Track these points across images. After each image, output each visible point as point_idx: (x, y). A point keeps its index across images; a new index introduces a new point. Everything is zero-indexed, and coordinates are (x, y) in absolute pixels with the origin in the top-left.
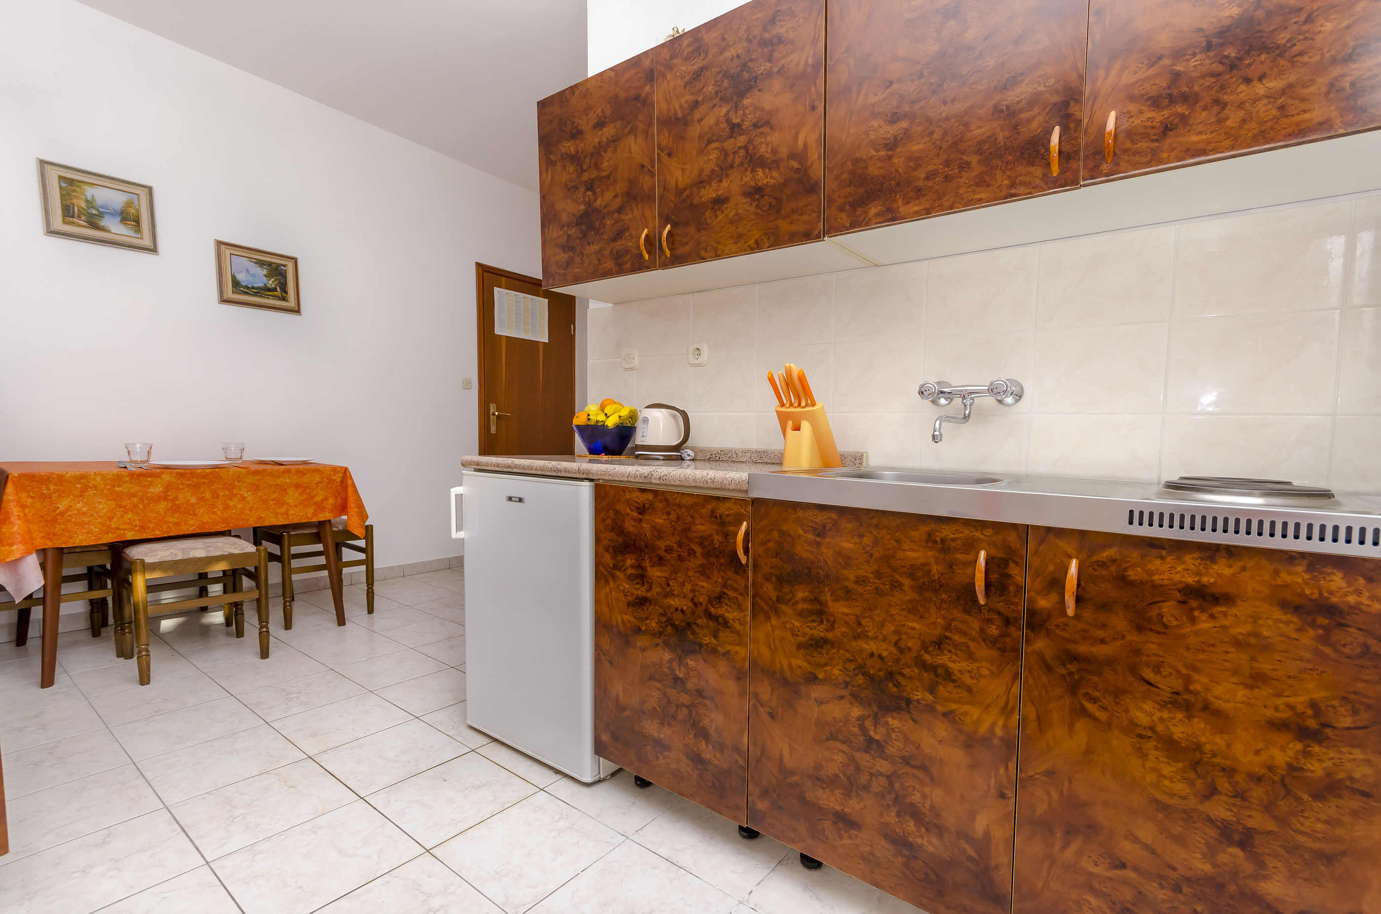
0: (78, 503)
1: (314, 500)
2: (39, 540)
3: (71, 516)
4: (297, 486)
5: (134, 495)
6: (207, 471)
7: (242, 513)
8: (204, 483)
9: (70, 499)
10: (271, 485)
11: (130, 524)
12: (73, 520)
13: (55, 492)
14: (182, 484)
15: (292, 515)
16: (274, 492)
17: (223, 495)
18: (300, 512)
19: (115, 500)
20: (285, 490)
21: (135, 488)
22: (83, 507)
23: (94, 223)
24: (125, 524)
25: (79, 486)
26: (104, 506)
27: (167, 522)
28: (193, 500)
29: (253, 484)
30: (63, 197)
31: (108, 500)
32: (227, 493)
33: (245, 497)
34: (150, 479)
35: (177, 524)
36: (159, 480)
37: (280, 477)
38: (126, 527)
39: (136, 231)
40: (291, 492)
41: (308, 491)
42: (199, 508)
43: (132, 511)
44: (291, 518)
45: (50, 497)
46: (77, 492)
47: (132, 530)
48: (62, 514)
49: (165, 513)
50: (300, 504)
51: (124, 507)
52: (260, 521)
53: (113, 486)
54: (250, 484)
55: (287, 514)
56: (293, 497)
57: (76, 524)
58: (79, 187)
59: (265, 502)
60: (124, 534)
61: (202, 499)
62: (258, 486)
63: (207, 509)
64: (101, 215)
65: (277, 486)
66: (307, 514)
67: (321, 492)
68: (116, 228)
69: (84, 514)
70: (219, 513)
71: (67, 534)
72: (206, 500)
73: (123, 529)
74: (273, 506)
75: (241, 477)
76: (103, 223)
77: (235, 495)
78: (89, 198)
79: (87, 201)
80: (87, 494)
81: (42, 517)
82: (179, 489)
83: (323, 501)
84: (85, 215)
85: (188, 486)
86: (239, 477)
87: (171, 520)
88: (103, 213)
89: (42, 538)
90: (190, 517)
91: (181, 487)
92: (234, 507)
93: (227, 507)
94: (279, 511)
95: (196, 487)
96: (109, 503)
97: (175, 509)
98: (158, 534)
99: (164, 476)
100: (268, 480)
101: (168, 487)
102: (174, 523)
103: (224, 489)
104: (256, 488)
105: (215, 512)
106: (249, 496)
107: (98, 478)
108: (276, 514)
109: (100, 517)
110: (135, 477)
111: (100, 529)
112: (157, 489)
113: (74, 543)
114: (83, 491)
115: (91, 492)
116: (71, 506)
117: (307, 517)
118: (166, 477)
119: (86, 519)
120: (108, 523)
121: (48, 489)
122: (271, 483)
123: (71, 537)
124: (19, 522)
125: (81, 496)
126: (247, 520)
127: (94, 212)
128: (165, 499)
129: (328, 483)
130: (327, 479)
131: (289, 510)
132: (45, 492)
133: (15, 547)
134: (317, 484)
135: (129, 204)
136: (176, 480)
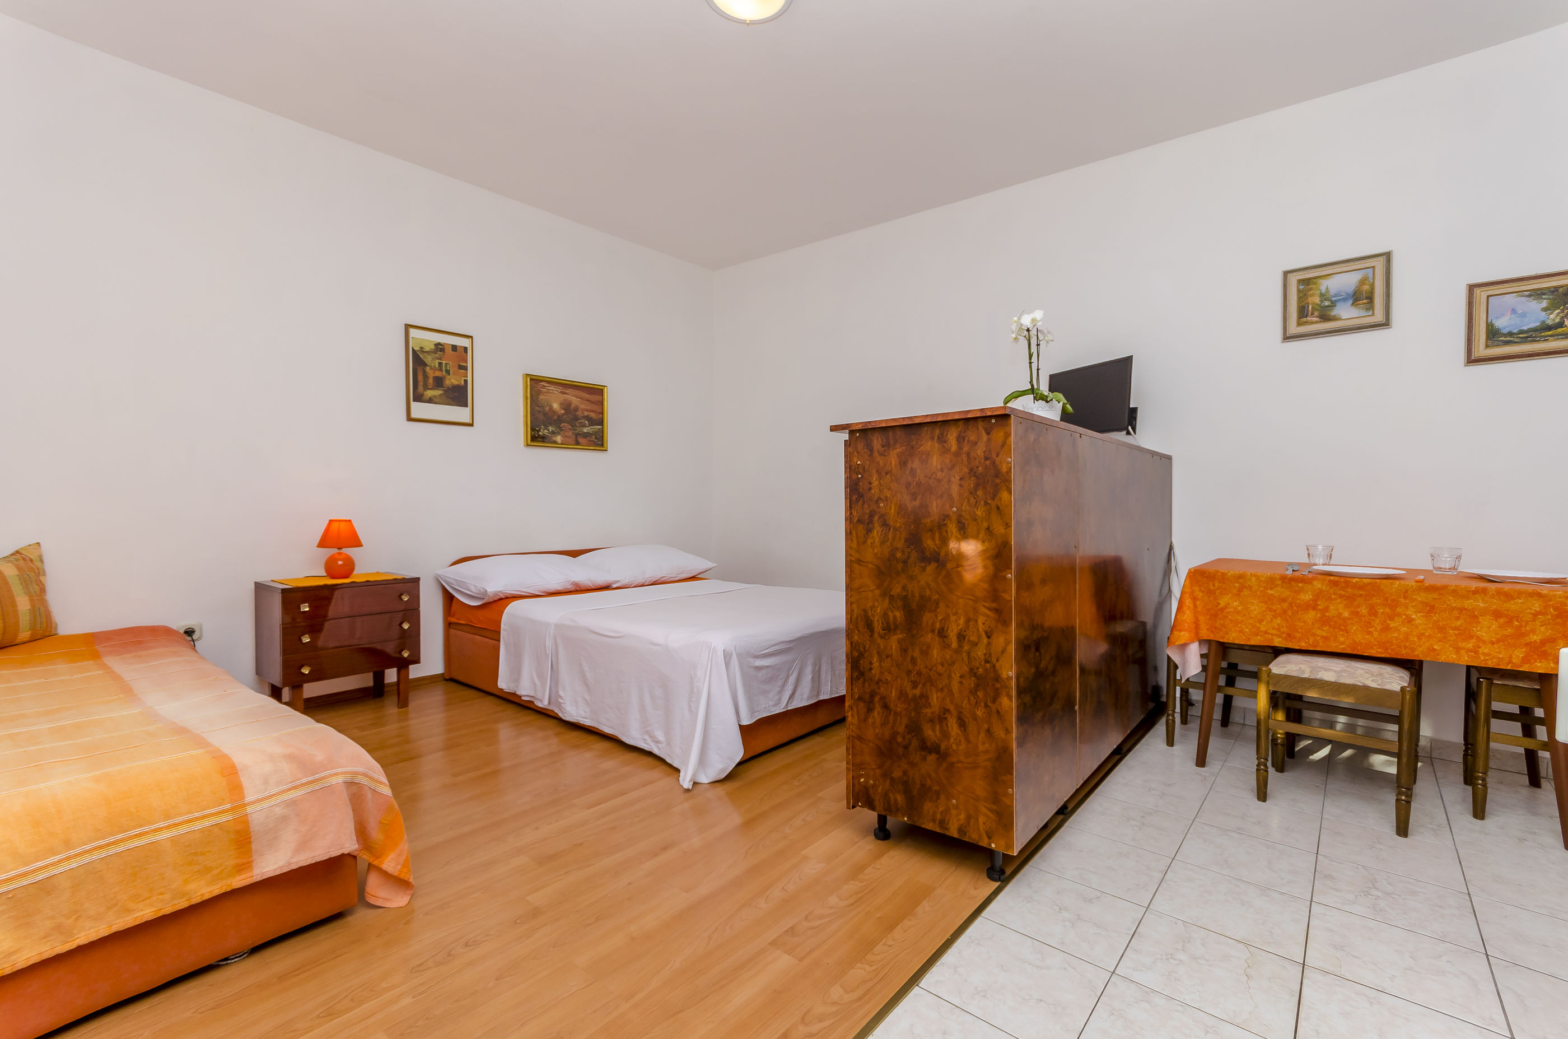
0: (1236, 601)
1: (1527, 639)
2: (1205, 631)
3: (1228, 613)
4: (1497, 614)
5: (1284, 600)
6: (1366, 581)
7: (1407, 639)
8: (1361, 595)
9: (1229, 597)
10: (1453, 609)
11: (1278, 630)
12: (1230, 617)
13: (1218, 589)
14: (1335, 594)
15: (1484, 654)
16: (1458, 618)
17: (1383, 613)
18: (1500, 653)
19: (1266, 603)
20: (1476, 617)
21: (1286, 593)
22: (1239, 606)
23: (1325, 316)
24: (1273, 629)
25: (1237, 585)
26: (1256, 608)
27: (1313, 635)
28: (1346, 614)
29: (1425, 604)
30: (1300, 298)
31: (1259, 602)
32: (1388, 610)
33: (1413, 620)
34: (1300, 585)
35: (1326, 639)
36: (1310, 586)
37: (1468, 598)
38: (1274, 632)
39: (1367, 309)
40: (1486, 621)
41: (1516, 623)
42: (1352, 624)
43: (1281, 617)
44: (1482, 658)
45: (1215, 593)
46: (1235, 591)
47: (1280, 636)
48: (1222, 610)
49: (1313, 624)
50: (1499, 641)
51: (1275, 611)
52: (1432, 654)
53: (1266, 588)
54: (1422, 603)
55: (1476, 652)
56: (1487, 629)
57: (1231, 621)
58: (1315, 284)
59: (1441, 629)
60: (1272, 639)
61: (1357, 614)
62: (1433, 607)
63: (1361, 627)
64: (1333, 304)
65: (1462, 610)
66: (1511, 657)
67: (1543, 629)
68: (1347, 313)
69: (1239, 613)
70: (1376, 634)
71: (1224, 629)
72: (1361, 616)
73: (1272, 634)
74: (1454, 637)
75: (1409, 593)
76: (1333, 313)
77: (1399, 615)
78: (1323, 290)
79: (1322, 295)
80: (1243, 593)
81: (1208, 610)
82: (1330, 599)
83: (1543, 642)
84: (1317, 310)
85: (1341, 596)
86: (1406, 592)
87: (1319, 632)
88: (1336, 301)
89: (1208, 629)
90: (1341, 633)
91: (1333, 597)
92: (1397, 630)
93: (1386, 629)
94: (1461, 645)
95: (1350, 599)
96: (1261, 605)
97: (1325, 621)
98: (1303, 645)
99: (1315, 583)
100: (1450, 600)
101: (1318, 595)
102: (1323, 637)
103: (1383, 605)
104: (1430, 609)
105: (1370, 632)
106: (1419, 619)
107: (1254, 579)
108: (1458, 649)
109: (1251, 617)
110: (1286, 581)
111: (1250, 630)
112: (1307, 597)
113: (1228, 639)
114: (1240, 590)
115: (1246, 592)
116: (1229, 604)
117: (1510, 662)
118: (1318, 585)
119: (1240, 618)
120: (1258, 625)
121: (1214, 585)
122: (1454, 605)
123: (1227, 633)
124: (1188, 612)
125: (1239, 595)
126: (1413, 650)
127: (1327, 303)
128: (1314, 608)
129: (1557, 616)
130: (1555, 609)
131: (1480, 647)
132: (1211, 587)
133: (1182, 633)
134: (1536, 615)
135: (1362, 282)
136: (1328, 588)
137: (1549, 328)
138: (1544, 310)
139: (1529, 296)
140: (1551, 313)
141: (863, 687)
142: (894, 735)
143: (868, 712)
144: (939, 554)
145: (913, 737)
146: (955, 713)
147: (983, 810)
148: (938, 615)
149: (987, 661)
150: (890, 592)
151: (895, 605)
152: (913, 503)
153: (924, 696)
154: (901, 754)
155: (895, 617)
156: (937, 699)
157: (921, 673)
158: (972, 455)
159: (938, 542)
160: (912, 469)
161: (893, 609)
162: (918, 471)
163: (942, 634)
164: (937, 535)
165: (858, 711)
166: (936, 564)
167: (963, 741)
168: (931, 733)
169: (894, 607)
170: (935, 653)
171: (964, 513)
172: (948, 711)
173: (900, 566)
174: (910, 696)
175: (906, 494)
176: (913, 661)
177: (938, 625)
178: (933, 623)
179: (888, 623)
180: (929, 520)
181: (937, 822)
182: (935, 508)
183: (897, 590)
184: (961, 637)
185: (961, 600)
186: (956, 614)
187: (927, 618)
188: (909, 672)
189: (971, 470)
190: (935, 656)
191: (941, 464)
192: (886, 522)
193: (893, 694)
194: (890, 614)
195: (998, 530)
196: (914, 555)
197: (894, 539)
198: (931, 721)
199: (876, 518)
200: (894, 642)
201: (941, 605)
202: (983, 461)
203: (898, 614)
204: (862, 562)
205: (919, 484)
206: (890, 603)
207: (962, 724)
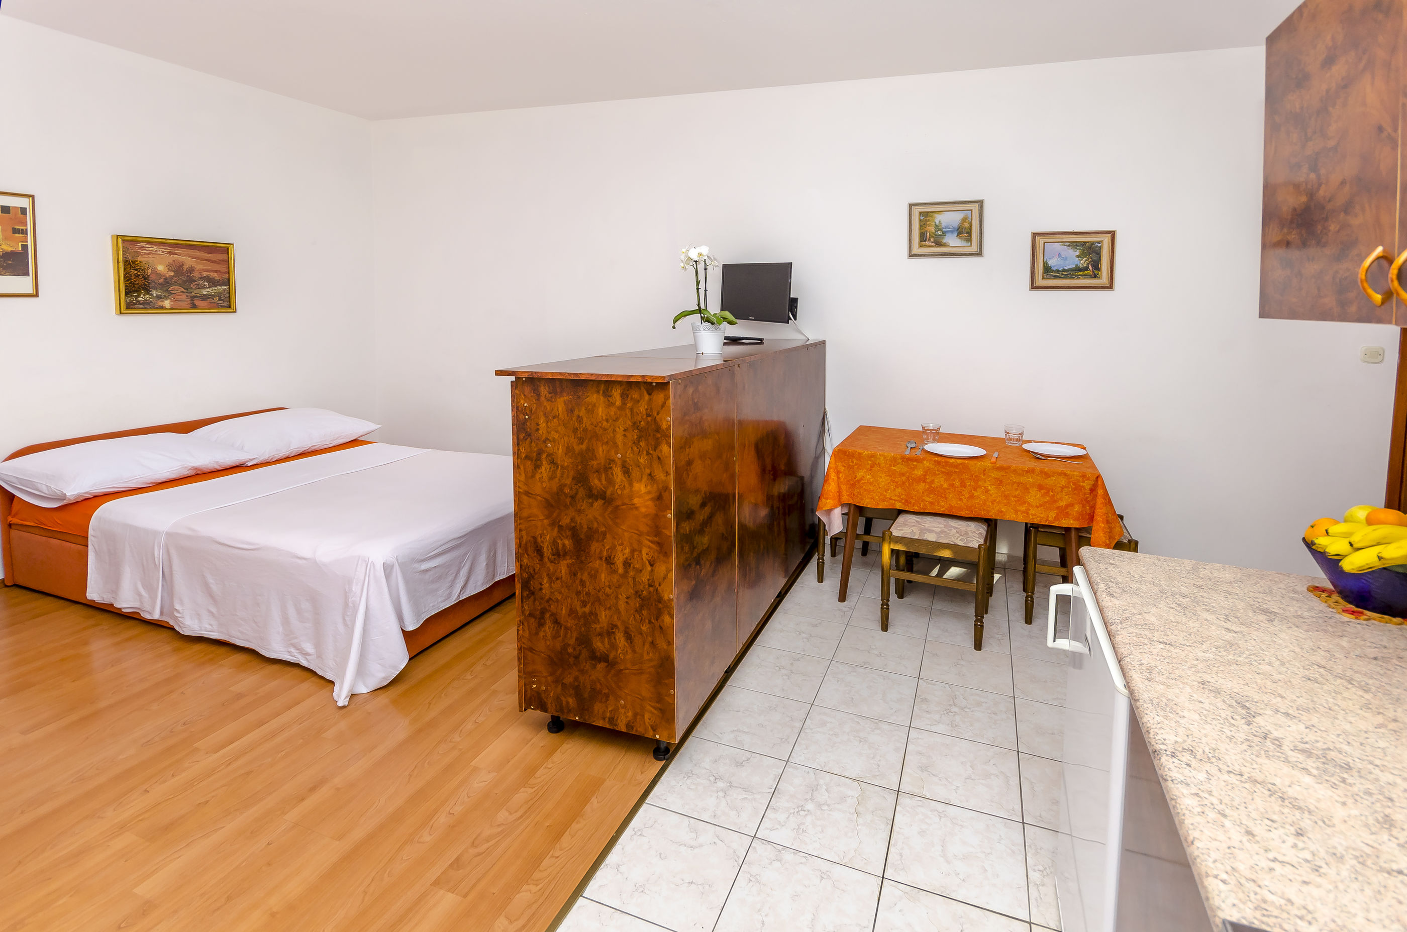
0: (869, 475)
1: (1058, 505)
2: (846, 497)
3: (863, 484)
4: (1040, 487)
5: (903, 475)
6: (959, 461)
7: (985, 504)
8: (955, 472)
9: (863, 471)
10: (1014, 483)
11: (899, 496)
12: (864, 487)
13: (856, 465)
14: (938, 471)
15: (1032, 515)
16: (1016, 490)
17: (969, 485)
18: (1042, 513)
19: (890, 476)
20: (1027, 489)
21: (905, 469)
22: (871, 478)
23: (938, 242)
24: (896, 496)
25: (870, 462)
26: (884, 480)
27: (924, 500)
28: (946, 486)
29: (997, 479)
30: (920, 226)
31: (886, 475)
32: (973, 483)
33: (989, 490)
34: (915, 463)
35: (931, 503)
36: (921, 465)
37: (1023, 476)
38: (896, 498)
39: (967, 241)
40: (1033, 491)
41: (1051, 493)
42: (950, 493)
43: (901, 487)
44: (1031, 517)
45: (853, 468)
46: (868, 467)
47: (900, 502)
48: (859, 481)
49: (923, 492)
50: (1041, 505)
51: (897, 482)
52: (1000, 514)
53: (891, 465)
54: (995, 478)
55: (1027, 513)
56: (1034, 497)
57: (865, 490)
58: (932, 216)
59: (1006, 497)
60: (895, 504)
61: (952, 485)
62: (1001, 481)
63: (955, 495)
64: (944, 234)
65: (1019, 484)
66: (1048, 517)
67: (1067, 497)
68: (953, 242)
69: (871, 484)
70: (965, 500)
71: (860, 496)
72: (956, 487)
73: (894, 500)
74: (1014, 503)
75: (987, 471)
76: (944, 241)
77: (980, 487)
78: (937, 223)
79: (936, 226)
80: (874, 469)
81: (849, 481)
82: (935, 475)
83: (1067, 506)
84: (933, 237)
85: (943, 472)
86: (985, 470)
87: (927, 499)
88: (946, 232)
89: (848, 495)
90: (942, 499)
91: (937, 473)
92: (978, 497)
93: (972, 497)
94: (1019, 508)
95: (948, 474)
96: (886, 478)
97: (931, 491)
98: (916, 509)
99: (925, 462)
100: (1012, 477)
101: (927, 472)
102: (930, 502)
103: (970, 479)
104: (999, 483)
105: (961, 499)
106: (992, 489)
107: (882, 458)
108: (1016, 511)
109: (880, 488)
110: (905, 460)
111: (879, 497)
112: (919, 472)
113: (863, 504)
114: (872, 466)
115: (876, 468)
116: (864, 477)
117: (1047, 520)
118: (926, 463)
119: (872, 488)
120: (885, 493)
121: (853, 462)
122: (1015, 481)
123: (862, 499)
124: (833, 484)
125: (871, 470)
126: (989, 511)
127: (940, 233)
128: (924, 481)
129: (1075, 489)
130: (1074, 484)
131: (1030, 510)
132: (851, 463)
133: (828, 501)
134: (1063, 488)
135: (964, 220)
136: (933, 466)
137: (1080, 270)
138: (1078, 257)
139: (1069, 246)
140: (1082, 260)
141: (534, 604)
142: (565, 647)
143: (539, 627)
144: (605, 493)
145: (583, 648)
146: (622, 628)
147: (648, 707)
148: (605, 545)
149: (650, 586)
150: (559, 521)
151: (564, 534)
152: (581, 446)
153: (594, 614)
154: (572, 662)
155: (564, 545)
156: (606, 616)
157: (590, 594)
158: (635, 410)
159: (604, 482)
160: (578, 417)
161: (562, 538)
162: (585, 419)
163: (609, 561)
164: (603, 475)
165: (529, 626)
166: (603, 501)
167: (629, 651)
168: (600, 645)
169: (563, 536)
170: (603, 577)
171: (628, 460)
172: (616, 626)
173: (568, 500)
174: (580, 614)
175: (573, 437)
176: (582, 583)
177: (605, 554)
178: (601, 551)
179: (557, 549)
180: (596, 463)
181: (607, 720)
182: (601, 453)
183: (565, 521)
184: (627, 564)
185: (626, 534)
186: (622, 544)
187: (595, 547)
188: (578, 593)
189: (634, 424)
190: (603, 580)
191: (606, 415)
192: (554, 460)
193: (564, 612)
194: (559, 541)
195: (660, 477)
196: (582, 493)
197: (562, 476)
198: (600, 634)
199: (544, 456)
200: (563, 567)
201: (608, 536)
202: (645, 417)
203: (568, 543)
204: (532, 494)
205: (585, 430)
206: (558, 532)
207: (629, 637)
